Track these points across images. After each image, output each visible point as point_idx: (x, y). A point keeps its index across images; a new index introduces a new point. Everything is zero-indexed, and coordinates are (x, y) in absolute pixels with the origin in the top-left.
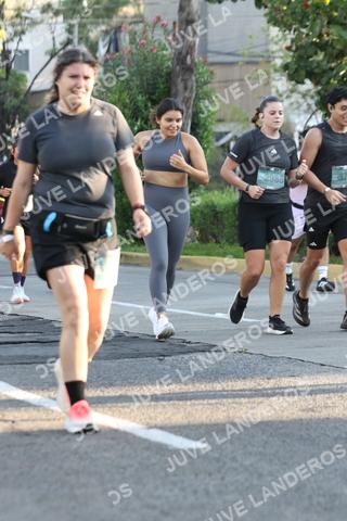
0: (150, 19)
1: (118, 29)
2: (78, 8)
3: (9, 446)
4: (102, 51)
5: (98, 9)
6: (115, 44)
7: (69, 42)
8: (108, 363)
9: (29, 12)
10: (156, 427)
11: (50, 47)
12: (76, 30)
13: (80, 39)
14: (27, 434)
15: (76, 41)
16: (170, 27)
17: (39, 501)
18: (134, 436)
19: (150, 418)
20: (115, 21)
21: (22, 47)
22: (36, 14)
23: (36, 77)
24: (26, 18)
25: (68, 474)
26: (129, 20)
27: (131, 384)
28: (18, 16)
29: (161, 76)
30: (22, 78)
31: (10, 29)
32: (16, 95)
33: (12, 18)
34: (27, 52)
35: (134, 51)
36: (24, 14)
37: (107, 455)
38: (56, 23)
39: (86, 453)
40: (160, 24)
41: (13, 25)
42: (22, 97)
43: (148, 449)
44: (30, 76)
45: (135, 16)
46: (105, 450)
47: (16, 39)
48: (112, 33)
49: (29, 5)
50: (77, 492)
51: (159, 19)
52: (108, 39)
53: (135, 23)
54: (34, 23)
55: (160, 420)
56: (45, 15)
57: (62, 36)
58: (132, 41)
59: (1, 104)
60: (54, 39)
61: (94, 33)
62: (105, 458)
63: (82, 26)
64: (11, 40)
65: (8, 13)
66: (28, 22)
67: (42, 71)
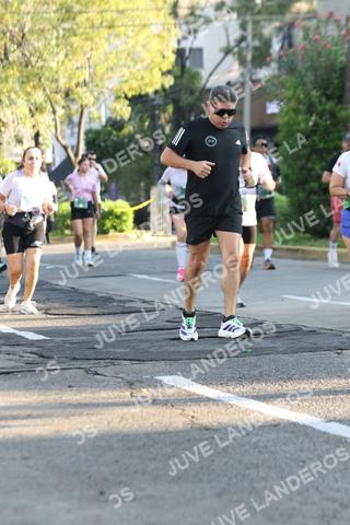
0: (323, 14)
1: (291, 25)
2: (252, 5)
3: (189, 441)
4: (276, 47)
5: (270, 6)
6: (288, 40)
7: (243, 39)
8: (286, 357)
9: (202, 9)
10: (335, 420)
11: (224, 44)
12: (250, 27)
13: (254, 36)
14: (207, 429)
15: (250, 38)
16: (343, 22)
17: (219, 495)
18: (314, 430)
19: (329, 411)
20: (288, 17)
21: (197, 44)
22: (210, 12)
23: (211, 75)
24: (200, 16)
25: (248, 468)
26: (302, 16)
27: (309, 377)
28: (192, 14)
29: (335, 71)
30: (196, 76)
31: (185, 27)
32: (192, 92)
33: (186, 16)
34: (200, 51)
35: (308, 47)
36: (198, 12)
37: (283, 448)
38: (230, 20)
39: (266, 447)
40: (332, 20)
41: (187, 23)
42: (197, 94)
43: (326, 442)
44: (204, 73)
45: (308, 12)
46: (284, 444)
47: (191, 38)
48: (286, 29)
49: (203, 1)
51: (331, 15)
52: (281, 36)
53: (309, 19)
54: (208, 21)
55: (339, 413)
56: (219, 12)
57: (235, 33)
58: (306, 37)
59: (176, 102)
60: (228, 36)
61: (268, 29)
62: (284, 452)
63: (256, 23)
64: (185, 38)
65: (183, 12)
66: (202, 20)
67: (216, 67)
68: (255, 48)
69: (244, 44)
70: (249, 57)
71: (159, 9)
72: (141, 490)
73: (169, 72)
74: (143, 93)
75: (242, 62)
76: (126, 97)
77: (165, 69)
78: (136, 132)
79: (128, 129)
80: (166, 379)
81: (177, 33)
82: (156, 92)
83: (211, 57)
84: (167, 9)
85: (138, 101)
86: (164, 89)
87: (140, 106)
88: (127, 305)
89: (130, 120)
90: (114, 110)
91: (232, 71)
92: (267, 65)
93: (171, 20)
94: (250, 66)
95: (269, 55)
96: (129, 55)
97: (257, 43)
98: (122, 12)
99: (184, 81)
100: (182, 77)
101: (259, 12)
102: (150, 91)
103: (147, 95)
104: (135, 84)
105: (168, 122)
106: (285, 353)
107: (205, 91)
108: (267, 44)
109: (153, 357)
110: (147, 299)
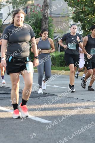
0: (36, 5)
1: (27, 7)
2: (16, 1)
5: (22, 2)
6: (26, 11)
7: (13, 11)
9: (2, 3)
10: (37, 117)
11: (8, 13)
12: (16, 8)
14: (2, 119)
16: (41, 7)
17: (5, 137)
18: (31, 119)
19: (36, 114)
20: (26, 5)
22: (4, 3)
23: (4, 21)
24: (2, 4)
25: (13, 130)
26: (30, 5)
27: (30, 105)
29: (39, 21)
34: (2, 14)
35: (31, 13)
37: (24, 124)
38: (10, 6)
39: (18, 124)
40: (38, 6)
42: (1, 26)
43: (35, 123)
44: (3, 20)
45: (32, 4)
46: (23, 123)
48: (25, 9)
49: (3, 0)
51: (38, 5)
53: (32, 6)
54: (4, 6)
55: (38, 115)
56: (7, 3)
57: (12, 9)
58: (31, 11)
60: (9, 10)
67: (6, 19)
91: (10, 20)
101: (18, 4)
107: (3, 25)
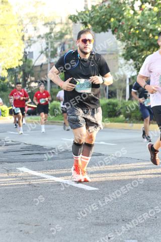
1: (64, 43)
3: (28, 191)
4: (59, 51)
6: (63, 48)
7: (47, 48)
8: (63, 161)
9: (33, 38)
11: (40, 50)
12: (50, 44)
13: (51, 47)
15: (50, 48)
20: (63, 40)
21: (31, 51)
22: (35, 39)
23: (36, 61)
24: (32, 40)
25: (49, 200)
26: (68, 40)
28: (29, 39)
30: (31, 61)
31: (27, 44)
32: (29, 67)
33: (27, 40)
34: (32, 53)
36: (31, 39)
38: (43, 41)
39: (56, 192)
41: (27, 43)
42: (31, 68)
43: (77, 190)
44: (34, 60)
45: (70, 39)
47: (29, 48)
48: (62, 44)
49: (33, 35)
50: (52, 206)
52: (61, 47)
53: (71, 41)
54: (35, 42)
56: (39, 39)
57: (45, 46)
58: (69, 47)
59: (24, 71)
60: (42, 47)
61: (56, 45)
62: (62, 194)
63: (52, 42)
64: (27, 48)
65: (26, 38)
66: (33, 42)
67: (38, 58)
68: (52, 52)
69: (47, 50)
70: (49, 54)
71: (17, 38)
72: (11, 208)
73: (21, 60)
74: (12, 67)
75: (47, 56)
76: (6, 69)
77: (20, 59)
78: (9, 81)
79: (7, 80)
80: (20, 169)
81: (24, 46)
82: (17, 67)
83: (36, 55)
84: (20, 38)
85: (10, 70)
86: (19, 66)
87: (11, 72)
88: (7, 143)
89: (8, 77)
90: (2, 74)
91: (43, 60)
92: (56, 57)
93: (22, 42)
94: (50, 57)
95: (56, 54)
96: (7, 54)
97: (52, 50)
98: (5, 39)
99: (27, 63)
100: (26, 62)
102: (14, 67)
103: (13, 68)
104: (9, 64)
105: (21, 78)
106: (63, 159)
107: (34, 67)
108: (56, 50)
109: (16, 161)
110: (14, 140)
